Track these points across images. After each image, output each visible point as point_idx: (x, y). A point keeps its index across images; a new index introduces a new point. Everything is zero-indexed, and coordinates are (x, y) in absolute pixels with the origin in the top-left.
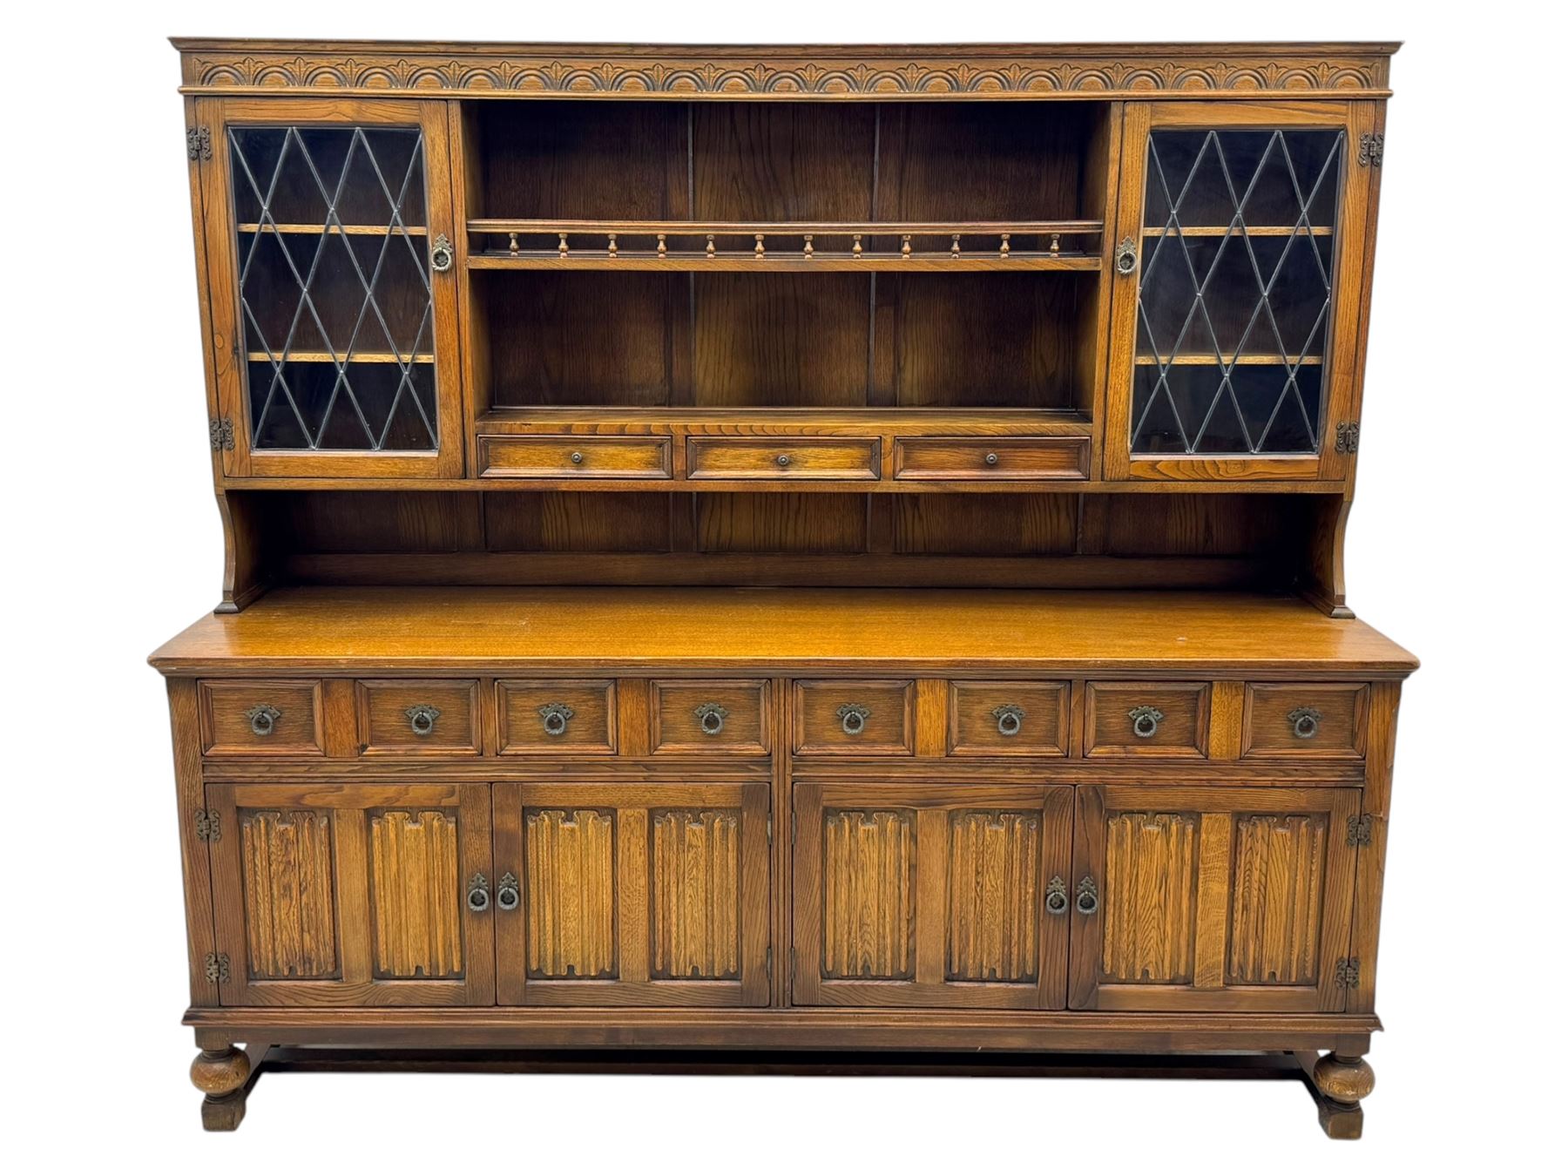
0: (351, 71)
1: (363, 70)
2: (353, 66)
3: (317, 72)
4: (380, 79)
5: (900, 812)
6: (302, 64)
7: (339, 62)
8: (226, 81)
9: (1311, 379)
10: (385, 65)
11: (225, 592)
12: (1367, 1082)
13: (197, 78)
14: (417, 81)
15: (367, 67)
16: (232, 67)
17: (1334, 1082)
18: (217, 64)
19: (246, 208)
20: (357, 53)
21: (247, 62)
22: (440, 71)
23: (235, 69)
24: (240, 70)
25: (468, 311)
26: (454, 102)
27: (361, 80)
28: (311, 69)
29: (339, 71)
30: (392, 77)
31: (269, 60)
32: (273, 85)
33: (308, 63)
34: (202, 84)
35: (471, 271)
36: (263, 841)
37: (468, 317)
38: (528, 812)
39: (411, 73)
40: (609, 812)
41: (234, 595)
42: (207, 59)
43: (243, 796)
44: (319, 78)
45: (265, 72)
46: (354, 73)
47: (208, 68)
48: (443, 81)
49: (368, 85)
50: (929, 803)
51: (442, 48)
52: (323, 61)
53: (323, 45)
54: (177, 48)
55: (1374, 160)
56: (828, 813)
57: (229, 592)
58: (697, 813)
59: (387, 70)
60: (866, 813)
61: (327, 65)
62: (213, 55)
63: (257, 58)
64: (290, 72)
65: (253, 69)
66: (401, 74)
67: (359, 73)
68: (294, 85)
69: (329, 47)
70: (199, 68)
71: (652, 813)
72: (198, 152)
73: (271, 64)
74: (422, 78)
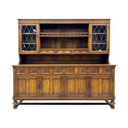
5: (74, 79)
9: (106, 45)
12: (115, 103)
17: (112, 103)
19: (23, 32)
36: (20, 82)
38: (43, 79)
40: (49, 79)
43: (19, 78)
50: (76, 78)
55: (109, 28)
56: (68, 79)
58: (57, 79)
60: (71, 79)
71: (53, 79)
72: (19, 28)
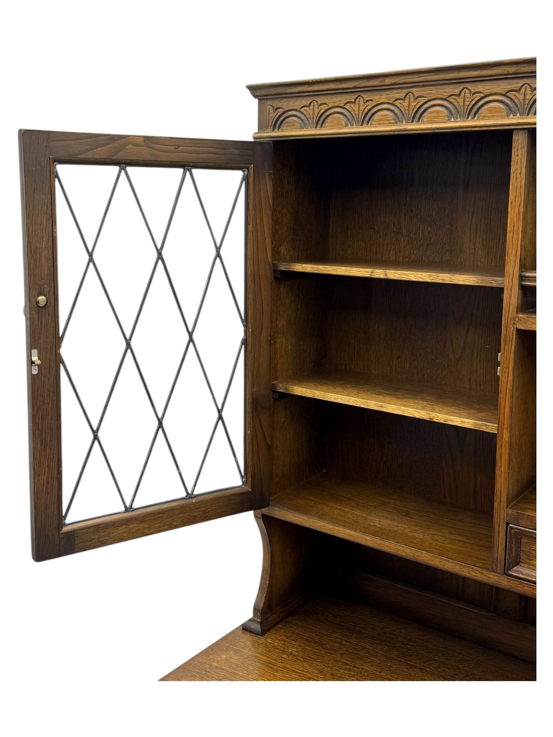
0: (409, 105)
1: (421, 103)
2: (412, 100)
3: (375, 109)
4: (438, 112)
6: (362, 102)
7: (398, 96)
8: (293, 126)
10: (445, 95)
11: (255, 609)
13: (270, 124)
14: (480, 112)
15: (426, 99)
16: (299, 111)
18: (287, 109)
20: (416, 84)
21: (312, 104)
22: (508, 97)
23: (302, 113)
24: (305, 113)
25: (510, 378)
26: (520, 132)
27: (418, 115)
28: (369, 108)
29: (396, 106)
30: (452, 108)
31: (331, 101)
32: (332, 127)
33: (367, 101)
34: (274, 129)
35: (519, 331)
37: (509, 385)
39: (473, 102)
41: (261, 614)
42: (279, 105)
44: (376, 117)
45: (327, 114)
46: (412, 107)
47: (280, 114)
48: (510, 109)
49: (425, 120)
51: (511, 69)
52: (381, 97)
53: (381, 79)
54: (255, 96)
57: (258, 610)
59: (447, 101)
61: (386, 101)
62: (285, 100)
63: (321, 100)
64: (350, 112)
65: (316, 111)
66: (462, 104)
67: (417, 107)
68: (352, 125)
69: (388, 81)
70: (273, 115)
73: (333, 105)
74: (486, 107)
